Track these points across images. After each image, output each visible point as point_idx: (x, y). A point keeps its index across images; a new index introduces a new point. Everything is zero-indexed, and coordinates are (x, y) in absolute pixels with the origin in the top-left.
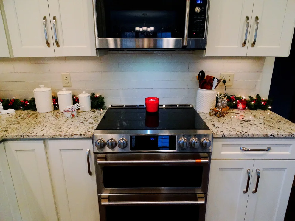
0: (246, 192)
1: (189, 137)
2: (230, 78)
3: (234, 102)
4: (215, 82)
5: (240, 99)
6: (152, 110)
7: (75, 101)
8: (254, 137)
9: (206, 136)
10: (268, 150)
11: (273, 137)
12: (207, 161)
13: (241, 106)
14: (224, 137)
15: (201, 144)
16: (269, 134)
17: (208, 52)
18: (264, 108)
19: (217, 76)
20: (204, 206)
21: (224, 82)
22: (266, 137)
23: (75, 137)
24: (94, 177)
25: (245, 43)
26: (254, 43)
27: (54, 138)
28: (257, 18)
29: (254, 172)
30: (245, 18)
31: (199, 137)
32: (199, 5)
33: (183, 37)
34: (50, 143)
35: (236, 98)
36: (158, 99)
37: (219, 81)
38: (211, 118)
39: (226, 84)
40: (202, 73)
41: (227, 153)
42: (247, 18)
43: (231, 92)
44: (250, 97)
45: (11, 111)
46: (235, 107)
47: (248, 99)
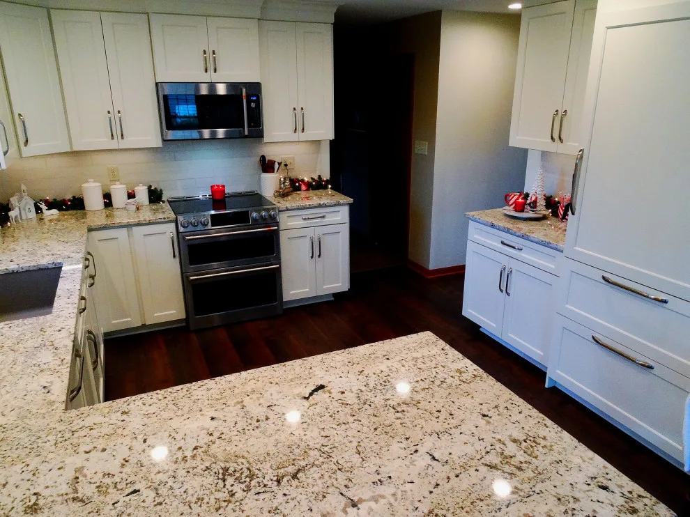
0: (312, 257)
1: (259, 211)
2: (292, 161)
3: (297, 184)
4: (276, 166)
5: (303, 181)
6: (218, 197)
7: (131, 196)
8: (310, 207)
9: (273, 209)
10: (323, 217)
11: (325, 206)
12: (276, 228)
13: (303, 187)
14: (287, 210)
15: (270, 216)
16: (322, 203)
17: (266, 139)
18: (325, 188)
19: (278, 160)
20: (279, 270)
21: (286, 165)
22: (320, 206)
23: (159, 220)
24: (177, 259)
25: (296, 129)
26: (303, 129)
27: (138, 224)
28: (302, 109)
29: (316, 238)
30: (292, 109)
31: (268, 210)
32: (253, 101)
33: (244, 128)
34: (135, 229)
35: (298, 180)
36: (223, 186)
37: (279, 164)
38: (276, 199)
39: (288, 167)
40: (263, 157)
41: (292, 223)
42: (295, 109)
43: (293, 175)
44: (312, 178)
45: (54, 211)
46: (299, 189)
47: (310, 180)
